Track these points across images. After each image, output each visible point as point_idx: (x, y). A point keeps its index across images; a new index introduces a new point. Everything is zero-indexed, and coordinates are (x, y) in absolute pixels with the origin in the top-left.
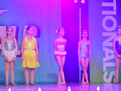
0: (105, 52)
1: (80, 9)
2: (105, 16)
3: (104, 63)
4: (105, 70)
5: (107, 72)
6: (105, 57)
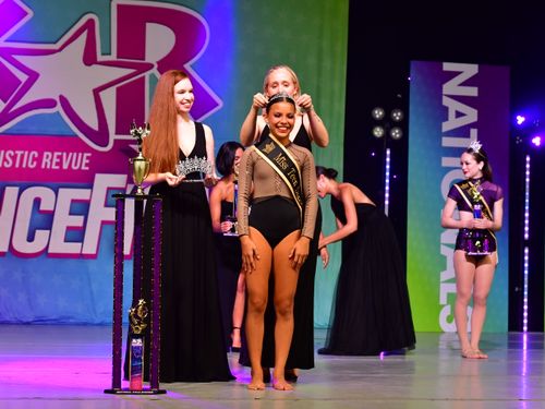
0: (445, 257)
1: (388, 152)
2: (449, 169)
3: (442, 285)
4: (443, 300)
5: (449, 306)
6: (445, 269)
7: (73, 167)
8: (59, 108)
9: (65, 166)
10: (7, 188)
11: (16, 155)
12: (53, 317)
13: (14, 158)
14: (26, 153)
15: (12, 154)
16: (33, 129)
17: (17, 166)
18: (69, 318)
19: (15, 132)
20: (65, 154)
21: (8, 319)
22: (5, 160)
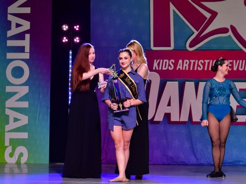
7: (240, 69)
8: (230, 33)
9: (235, 69)
10: (200, 83)
11: (205, 63)
12: (230, 161)
13: (204, 64)
14: (211, 61)
15: (203, 62)
16: (215, 47)
17: (206, 69)
18: (239, 162)
19: (204, 49)
20: (235, 61)
21: (202, 162)
22: (198, 65)
